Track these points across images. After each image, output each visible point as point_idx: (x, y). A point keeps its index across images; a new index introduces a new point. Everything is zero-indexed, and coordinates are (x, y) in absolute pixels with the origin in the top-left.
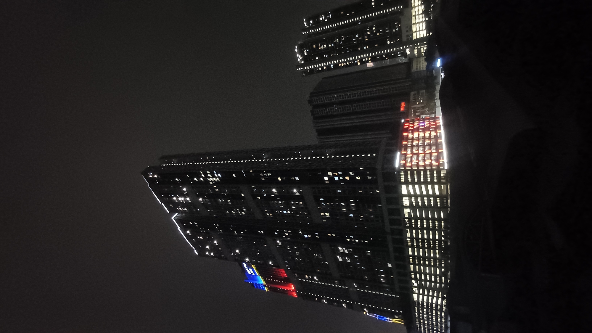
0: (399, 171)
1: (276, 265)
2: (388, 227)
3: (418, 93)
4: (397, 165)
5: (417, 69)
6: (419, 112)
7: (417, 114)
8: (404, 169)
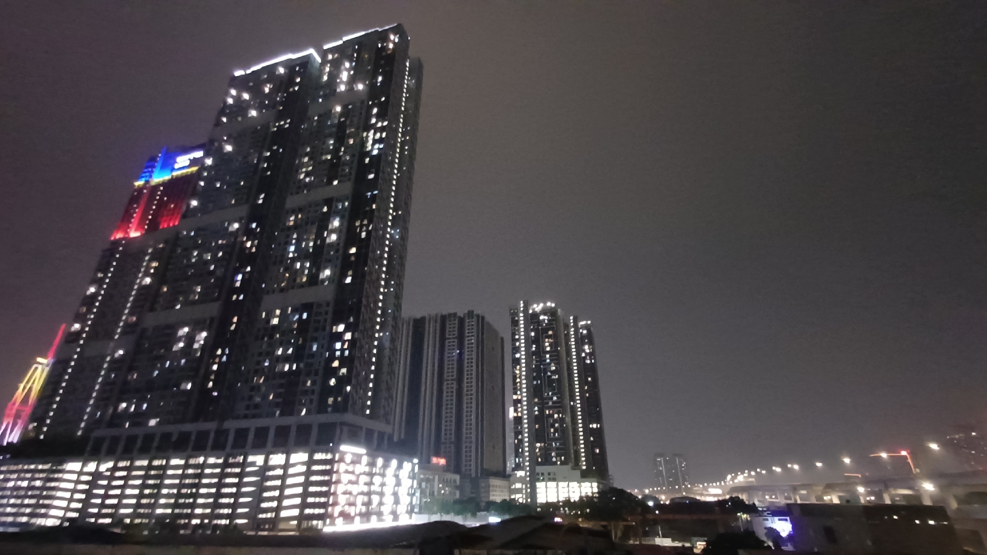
0: (333, 451)
1: (189, 213)
2: (232, 425)
3: (457, 487)
4: (344, 448)
5: (493, 486)
6: (426, 487)
7: (424, 484)
8: (336, 459)
